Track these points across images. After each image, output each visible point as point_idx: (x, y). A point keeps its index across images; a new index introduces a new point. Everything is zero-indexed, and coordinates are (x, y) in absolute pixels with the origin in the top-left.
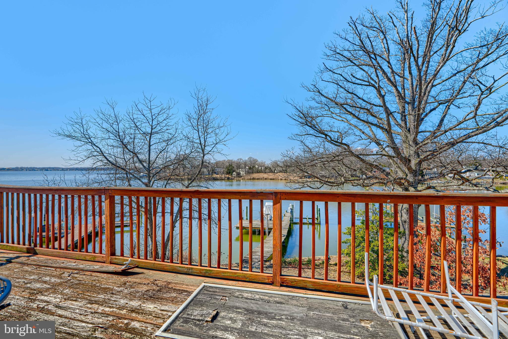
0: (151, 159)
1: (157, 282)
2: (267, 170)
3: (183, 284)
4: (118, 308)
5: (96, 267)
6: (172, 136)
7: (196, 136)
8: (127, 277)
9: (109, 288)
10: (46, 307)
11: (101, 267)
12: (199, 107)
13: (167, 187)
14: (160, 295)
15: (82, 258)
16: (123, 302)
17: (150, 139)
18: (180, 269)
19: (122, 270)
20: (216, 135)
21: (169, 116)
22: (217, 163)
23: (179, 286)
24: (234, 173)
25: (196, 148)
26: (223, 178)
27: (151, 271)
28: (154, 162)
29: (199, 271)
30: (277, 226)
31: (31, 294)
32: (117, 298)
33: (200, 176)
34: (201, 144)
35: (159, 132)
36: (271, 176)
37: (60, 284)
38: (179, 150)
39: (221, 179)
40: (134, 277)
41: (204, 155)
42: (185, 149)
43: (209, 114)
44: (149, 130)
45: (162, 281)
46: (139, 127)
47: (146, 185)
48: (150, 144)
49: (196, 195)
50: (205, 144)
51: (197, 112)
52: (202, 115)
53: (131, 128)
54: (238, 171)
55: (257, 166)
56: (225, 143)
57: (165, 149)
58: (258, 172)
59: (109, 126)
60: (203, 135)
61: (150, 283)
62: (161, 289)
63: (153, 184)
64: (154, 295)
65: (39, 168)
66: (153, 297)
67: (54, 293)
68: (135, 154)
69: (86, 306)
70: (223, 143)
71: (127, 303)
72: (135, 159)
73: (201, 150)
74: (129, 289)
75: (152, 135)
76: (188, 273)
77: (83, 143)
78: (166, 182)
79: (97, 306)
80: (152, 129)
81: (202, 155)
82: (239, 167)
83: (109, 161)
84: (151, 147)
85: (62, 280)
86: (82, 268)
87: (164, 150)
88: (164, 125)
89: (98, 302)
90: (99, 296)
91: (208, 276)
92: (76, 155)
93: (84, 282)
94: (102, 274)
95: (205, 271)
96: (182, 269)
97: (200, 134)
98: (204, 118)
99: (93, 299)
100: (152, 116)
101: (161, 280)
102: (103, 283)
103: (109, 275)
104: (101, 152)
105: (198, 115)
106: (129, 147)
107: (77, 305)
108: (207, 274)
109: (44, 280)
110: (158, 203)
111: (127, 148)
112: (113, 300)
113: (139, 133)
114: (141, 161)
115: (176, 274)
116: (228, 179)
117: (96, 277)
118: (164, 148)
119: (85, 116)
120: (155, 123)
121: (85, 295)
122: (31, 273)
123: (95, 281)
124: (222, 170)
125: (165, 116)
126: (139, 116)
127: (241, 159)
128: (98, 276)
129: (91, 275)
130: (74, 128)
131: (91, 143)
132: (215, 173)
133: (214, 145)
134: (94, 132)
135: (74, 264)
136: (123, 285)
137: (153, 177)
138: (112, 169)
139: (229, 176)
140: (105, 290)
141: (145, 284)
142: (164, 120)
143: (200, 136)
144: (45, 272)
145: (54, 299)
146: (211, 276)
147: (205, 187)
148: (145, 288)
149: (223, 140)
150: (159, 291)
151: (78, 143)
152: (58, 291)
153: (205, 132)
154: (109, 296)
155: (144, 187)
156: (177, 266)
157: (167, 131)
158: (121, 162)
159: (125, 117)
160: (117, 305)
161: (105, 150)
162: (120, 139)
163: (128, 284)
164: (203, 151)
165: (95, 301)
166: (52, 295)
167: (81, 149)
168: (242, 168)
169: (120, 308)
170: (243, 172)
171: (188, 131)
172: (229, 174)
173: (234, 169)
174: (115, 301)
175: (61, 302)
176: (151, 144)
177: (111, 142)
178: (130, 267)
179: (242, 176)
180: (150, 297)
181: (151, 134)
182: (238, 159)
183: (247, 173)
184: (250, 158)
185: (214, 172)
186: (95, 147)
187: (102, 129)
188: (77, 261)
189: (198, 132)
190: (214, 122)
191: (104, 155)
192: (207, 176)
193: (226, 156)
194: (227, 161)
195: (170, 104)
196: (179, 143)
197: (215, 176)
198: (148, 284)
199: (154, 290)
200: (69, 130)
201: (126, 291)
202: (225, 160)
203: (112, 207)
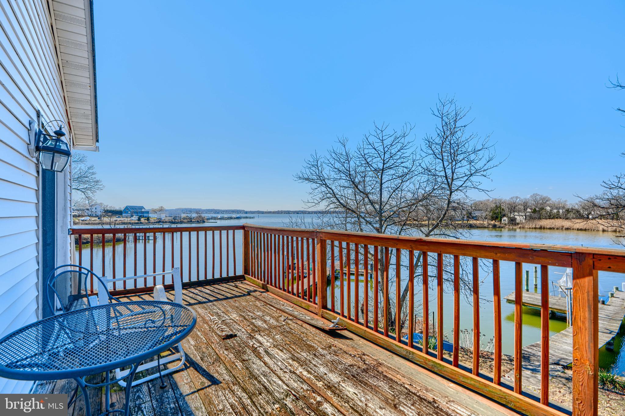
0: (382, 199)
1: (365, 357)
2: (571, 215)
3: (398, 373)
4: (315, 376)
5: (307, 318)
6: (409, 170)
7: (439, 167)
8: (334, 339)
9: (313, 347)
10: (258, 349)
11: (312, 319)
12: (444, 127)
13: (403, 234)
14: (365, 377)
15: (299, 304)
16: (322, 370)
17: (382, 176)
18: (397, 348)
19: (329, 329)
20: (471, 162)
21: (404, 146)
22: (476, 204)
23: (392, 373)
24: (505, 218)
25: (440, 184)
26: (486, 225)
27: (362, 340)
28: (386, 203)
29: (423, 360)
30: (584, 323)
31: (253, 330)
32: (318, 363)
33: (446, 221)
34: (446, 177)
35: (392, 167)
36: (580, 224)
37: (275, 327)
38: (417, 187)
39: (482, 227)
40: (341, 341)
41: (451, 193)
42: (425, 185)
43: (459, 134)
44: (381, 166)
45: (371, 357)
46: (370, 163)
47: (378, 230)
48: (381, 182)
49: (418, 246)
50: (452, 177)
51: (440, 135)
52: (449, 138)
53: (361, 166)
54: (512, 216)
55: (548, 208)
56: (484, 173)
57: (400, 186)
58: (551, 217)
59: (341, 165)
60: (450, 165)
61: (357, 356)
62: (367, 369)
63: (385, 229)
64: (357, 375)
65: (293, 211)
66: (355, 377)
67: (268, 335)
68: (367, 195)
69: (288, 360)
70: (482, 173)
71: (326, 374)
72: (366, 200)
73: (446, 186)
74: (332, 355)
75: (385, 171)
76: (407, 357)
77: (318, 185)
78: (400, 227)
79: (297, 365)
80: (384, 164)
81: (448, 192)
82: (513, 208)
83: (341, 203)
84: (383, 186)
85: (278, 324)
86: (296, 316)
87: (398, 188)
88: (398, 157)
89: (300, 360)
90: (302, 354)
91: (438, 372)
92: (313, 198)
93: (294, 331)
94: (311, 327)
95: (432, 364)
96: (400, 349)
97: (446, 164)
98: (452, 142)
99: (296, 355)
100: (384, 148)
101: (371, 355)
102: (310, 339)
103: (318, 331)
104: (334, 193)
105: (442, 139)
106: (359, 187)
107: (282, 356)
108: (436, 370)
109: (265, 319)
110: (391, 253)
111: (358, 189)
112: (313, 364)
113: (369, 170)
114: (372, 203)
115: (391, 354)
116: (494, 226)
117: (305, 330)
118: (398, 186)
119: (320, 157)
120: (387, 156)
121: (291, 347)
122: (259, 309)
123: (303, 333)
124: (484, 214)
125: (399, 146)
126: (370, 151)
127: (517, 197)
128: (308, 328)
129: (302, 326)
130: (311, 171)
131: (325, 185)
132: (473, 218)
133: (466, 178)
134: (328, 173)
135: (291, 309)
136: (328, 347)
137: (385, 221)
138: (343, 212)
139: (496, 223)
140: (310, 348)
141: (350, 355)
142: (399, 151)
143: (445, 167)
144: (269, 311)
145: (266, 342)
146: (442, 375)
147: (454, 237)
148: (349, 361)
149: (483, 170)
150: (365, 371)
151: (314, 186)
152: (271, 335)
153: (454, 160)
154: (311, 356)
155: (375, 234)
156: (392, 343)
157: (402, 165)
158: (352, 205)
159: (356, 154)
160: (315, 372)
161: (338, 191)
162: (351, 179)
163: (333, 348)
164: (449, 187)
165: (298, 358)
166: (266, 337)
167: (316, 191)
168: (519, 211)
169: (317, 377)
170: (521, 217)
171: (428, 161)
172: (495, 220)
173: (503, 213)
174: (315, 365)
175: (270, 347)
176: (383, 181)
177: (343, 182)
178: (338, 327)
179: (518, 224)
180: (352, 376)
181: (383, 170)
182: (512, 198)
183: (528, 218)
184: (535, 195)
185: (470, 216)
186: (328, 189)
187: (334, 169)
188: (295, 306)
189: (443, 161)
190: (466, 145)
191: (336, 197)
192: (460, 222)
193: (487, 192)
194: (492, 201)
195: (405, 130)
196: (418, 178)
197: (472, 222)
198: (355, 356)
199: (359, 368)
200: (307, 173)
201: (328, 357)
202: (488, 200)
203: (323, 253)
